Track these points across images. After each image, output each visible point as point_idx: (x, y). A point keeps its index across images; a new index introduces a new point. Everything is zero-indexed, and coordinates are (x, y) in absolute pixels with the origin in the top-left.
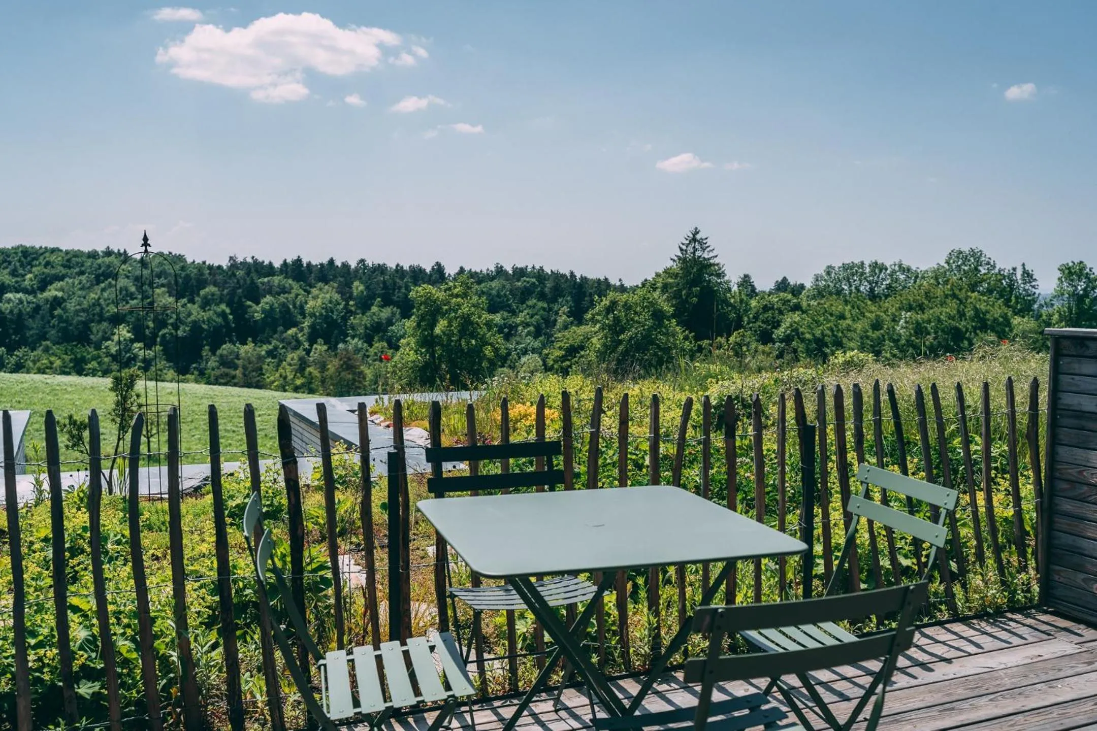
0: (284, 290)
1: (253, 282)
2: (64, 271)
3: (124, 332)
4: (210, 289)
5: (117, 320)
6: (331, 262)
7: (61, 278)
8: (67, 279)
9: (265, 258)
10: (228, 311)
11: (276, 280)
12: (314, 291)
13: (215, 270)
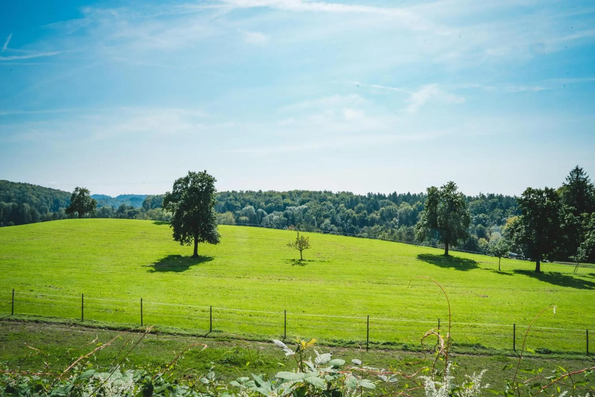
0: (388, 204)
1: (376, 202)
2: (309, 198)
3: (327, 221)
4: (360, 205)
5: (326, 217)
6: (409, 193)
7: (308, 201)
8: (310, 202)
9: (382, 193)
10: (366, 212)
11: (386, 201)
12: (401, 205)
13: (363, 198)
